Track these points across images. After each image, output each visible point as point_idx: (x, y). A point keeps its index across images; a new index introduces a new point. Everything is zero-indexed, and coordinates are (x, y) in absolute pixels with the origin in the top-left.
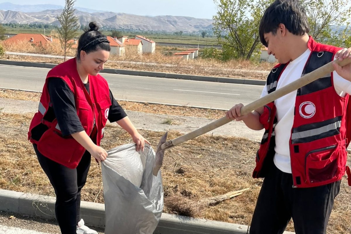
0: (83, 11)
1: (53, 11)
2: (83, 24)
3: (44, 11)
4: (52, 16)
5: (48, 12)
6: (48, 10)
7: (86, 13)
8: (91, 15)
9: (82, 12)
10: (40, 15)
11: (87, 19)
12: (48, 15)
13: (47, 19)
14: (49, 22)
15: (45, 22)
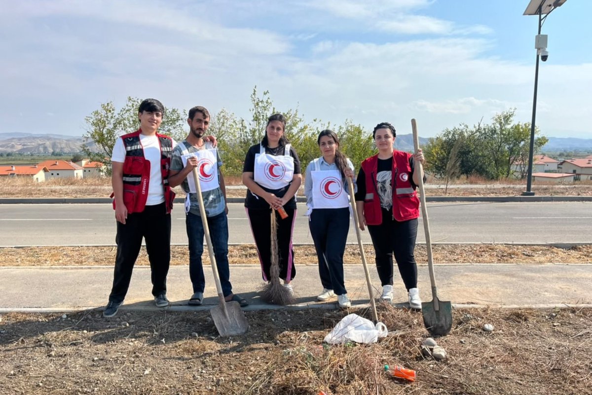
0: (56, 137)
1: (20, 139)
2: (55, 149)
3: (9, 140)
4: (19, 144)
5: (14, 140)
6: (13, 139)
7: (60, 139)
8: (65, 141)
9: (55, 139)
10: (4, 143)
11: (60, 145)
12: (13, 143)
13: (13, 147)
14: (15, 150)
15: (9, 150)
